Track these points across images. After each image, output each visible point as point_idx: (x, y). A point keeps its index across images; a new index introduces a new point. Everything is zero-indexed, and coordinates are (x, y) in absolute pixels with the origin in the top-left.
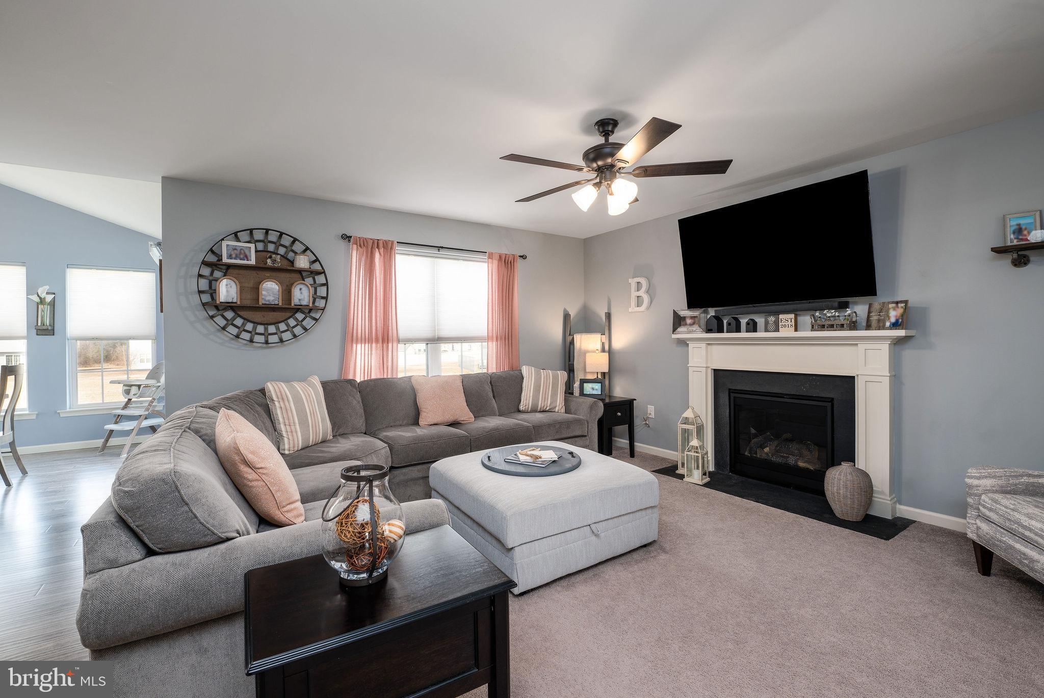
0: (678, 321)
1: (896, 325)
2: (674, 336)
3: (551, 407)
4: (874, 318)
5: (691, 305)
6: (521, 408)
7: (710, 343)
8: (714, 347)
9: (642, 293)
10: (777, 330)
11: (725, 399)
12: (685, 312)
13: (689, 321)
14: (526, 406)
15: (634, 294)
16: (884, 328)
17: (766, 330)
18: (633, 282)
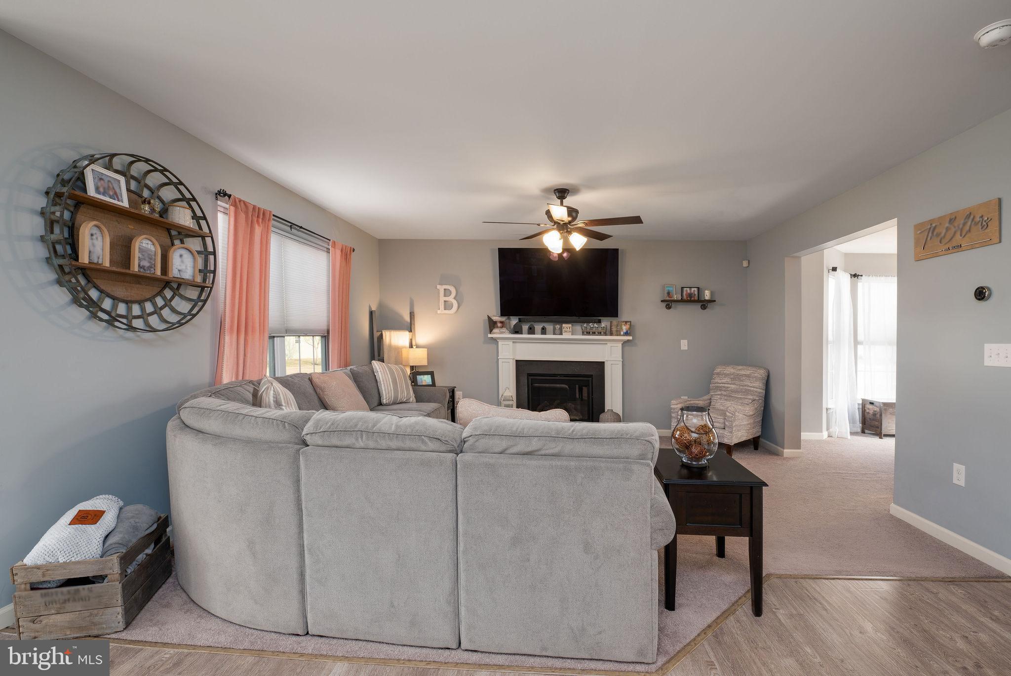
0: (492, 325)
1: (626, 334)
2: (490, 336)
3: (407, 398)
4: (614, 329)
5: (503, 314)
6: (384, 401)
7: (515, 341)
8: (518, 345)
9: (451, 299)
10: (561, 334)
11: (524, 380)
12: (496, 318)
13: (499, 325)
14: (389, 399)
15: (442, 299)
16: (620, 335)
17: (554, 334)
18: (441, 288)
